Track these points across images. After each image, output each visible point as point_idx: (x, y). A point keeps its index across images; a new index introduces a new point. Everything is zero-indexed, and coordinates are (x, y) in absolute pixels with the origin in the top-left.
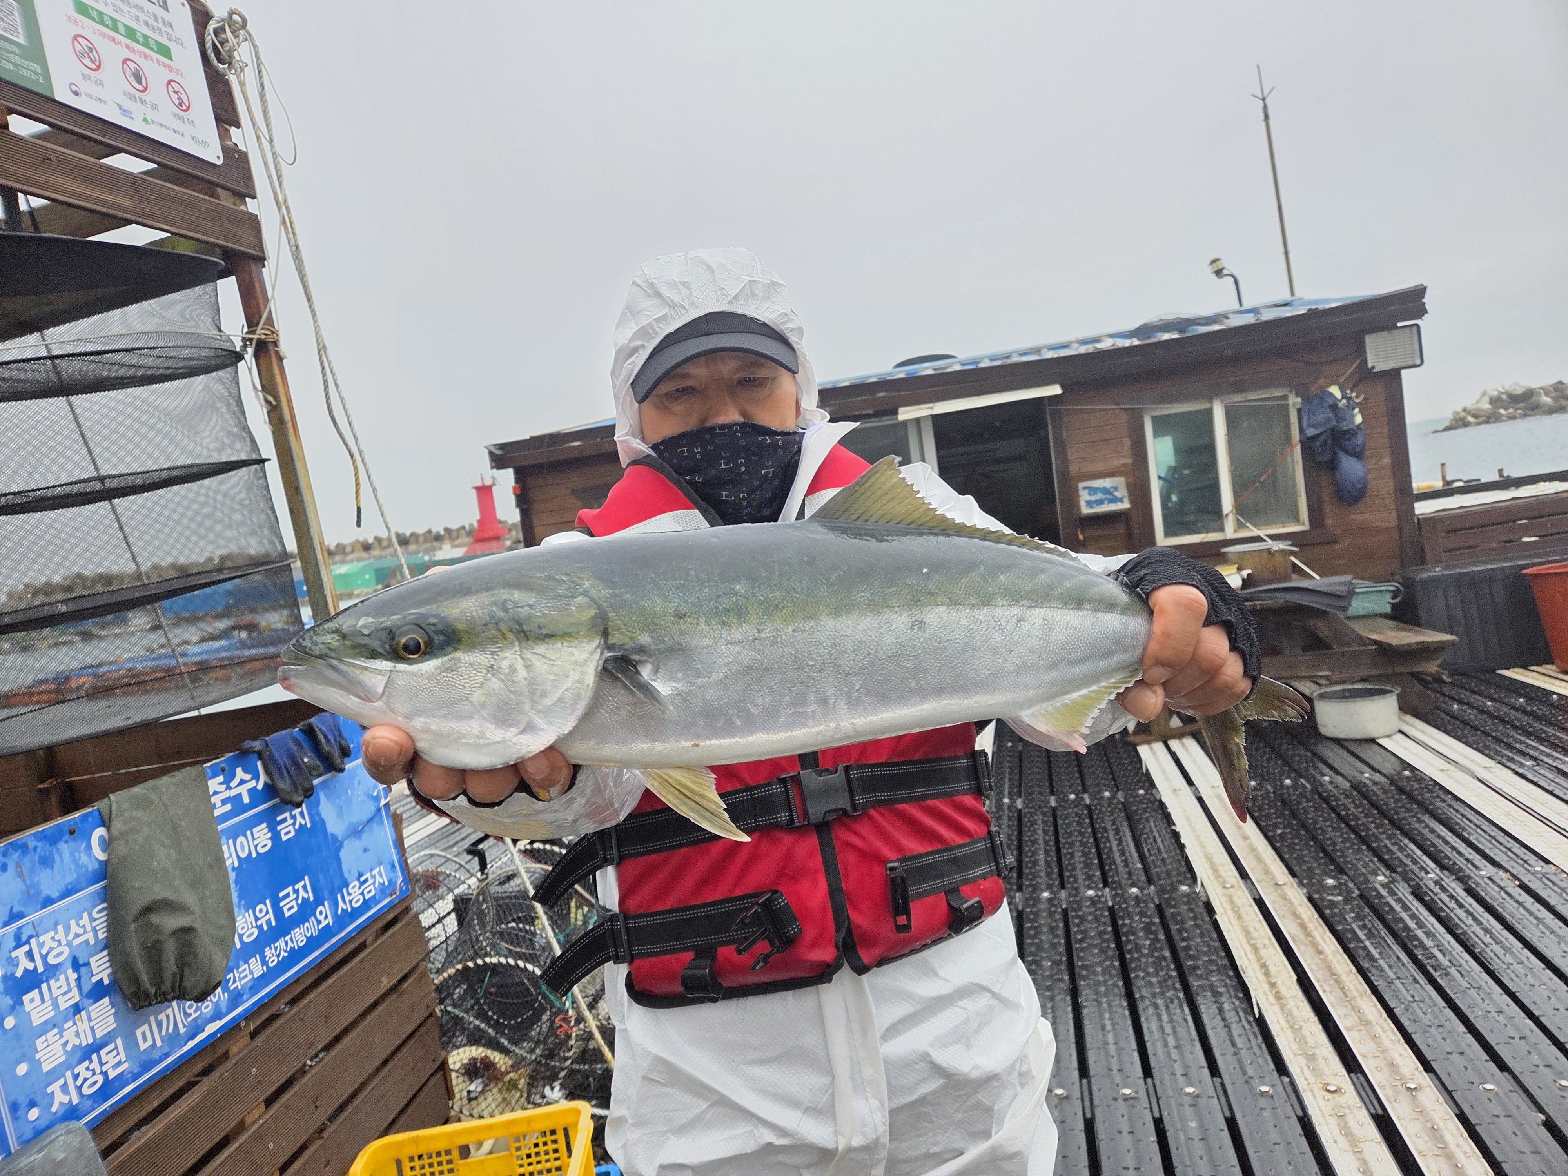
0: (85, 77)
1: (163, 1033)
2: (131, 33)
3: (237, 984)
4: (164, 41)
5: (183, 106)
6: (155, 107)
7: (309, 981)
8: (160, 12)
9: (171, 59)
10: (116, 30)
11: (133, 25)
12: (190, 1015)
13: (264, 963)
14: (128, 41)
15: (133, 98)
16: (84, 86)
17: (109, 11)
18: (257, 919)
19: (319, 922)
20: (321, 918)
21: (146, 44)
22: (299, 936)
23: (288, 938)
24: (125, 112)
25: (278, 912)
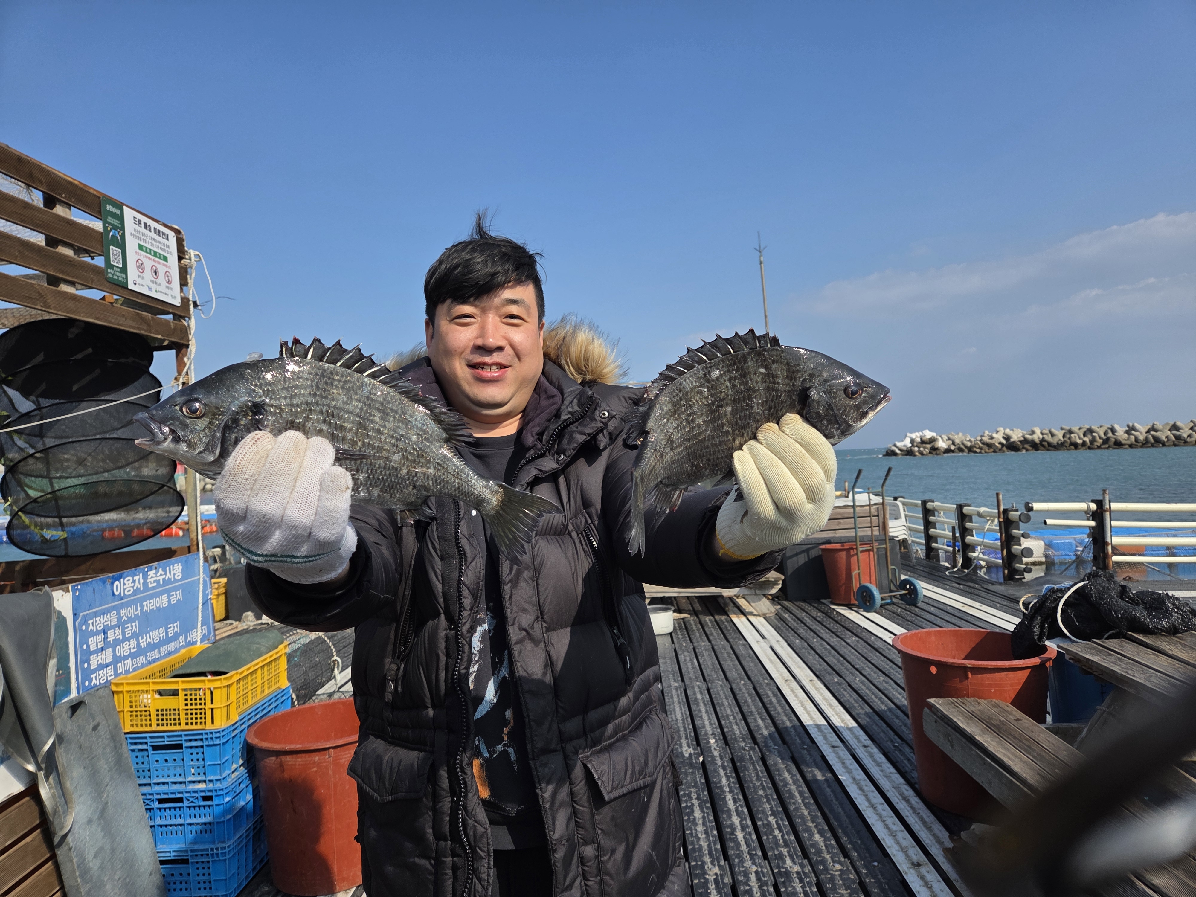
0: (139, 276)
1: (127, 669)
2: (155, 254)
3: (151, 658)
4: (166, 254)
5: (169, 282)
6: (160, 285)
8: (165, 241)
9: (166, 261)
10: (150, 254)
11: (156, 250)
12: (135, 665)
13: (161, 653)
14: (153, 258)
15: (152, 282)
16: (139, 281)
17: (149, 246)
18: (160, 634)
19: (180, 643)
20: (181, 641)
21: (160, 258)
22: (172, 646)
23: (169, 645)
24: (150, 289)
25: (167, 633)
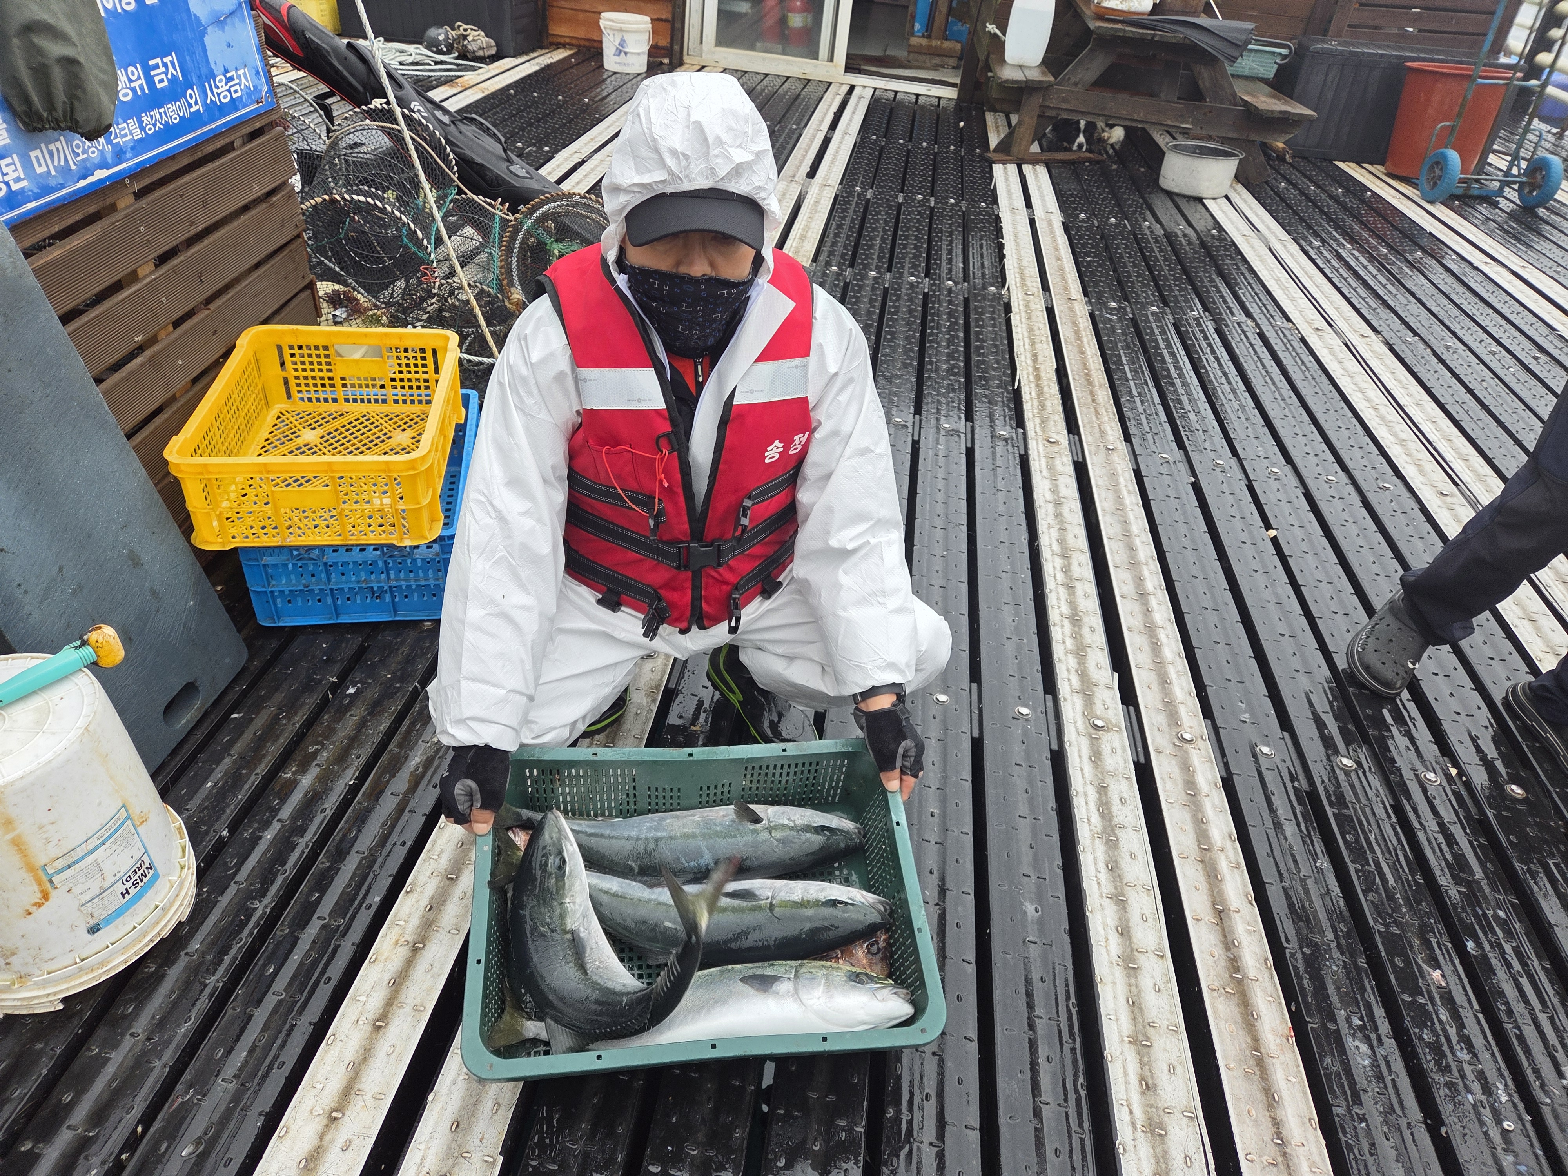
1: (56, 164)
3: (119, 140)
7: (185, 161)
12: (78, 155)
13: (142, 128)
18: (131, 81)
19: (190, 106)
20: (192, 102)
22: (173, 112)
23: (162, 110)
25: (150, 81)
